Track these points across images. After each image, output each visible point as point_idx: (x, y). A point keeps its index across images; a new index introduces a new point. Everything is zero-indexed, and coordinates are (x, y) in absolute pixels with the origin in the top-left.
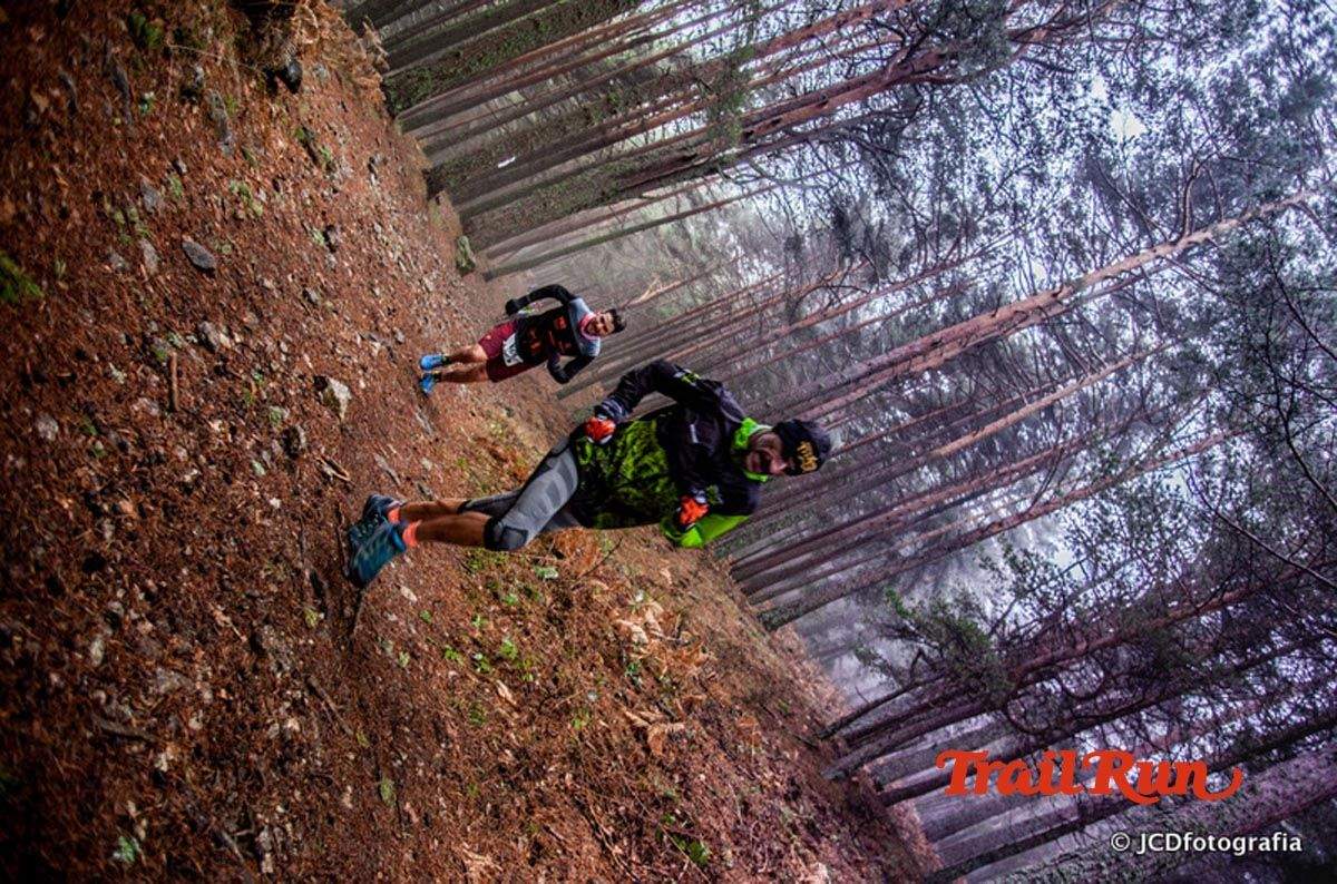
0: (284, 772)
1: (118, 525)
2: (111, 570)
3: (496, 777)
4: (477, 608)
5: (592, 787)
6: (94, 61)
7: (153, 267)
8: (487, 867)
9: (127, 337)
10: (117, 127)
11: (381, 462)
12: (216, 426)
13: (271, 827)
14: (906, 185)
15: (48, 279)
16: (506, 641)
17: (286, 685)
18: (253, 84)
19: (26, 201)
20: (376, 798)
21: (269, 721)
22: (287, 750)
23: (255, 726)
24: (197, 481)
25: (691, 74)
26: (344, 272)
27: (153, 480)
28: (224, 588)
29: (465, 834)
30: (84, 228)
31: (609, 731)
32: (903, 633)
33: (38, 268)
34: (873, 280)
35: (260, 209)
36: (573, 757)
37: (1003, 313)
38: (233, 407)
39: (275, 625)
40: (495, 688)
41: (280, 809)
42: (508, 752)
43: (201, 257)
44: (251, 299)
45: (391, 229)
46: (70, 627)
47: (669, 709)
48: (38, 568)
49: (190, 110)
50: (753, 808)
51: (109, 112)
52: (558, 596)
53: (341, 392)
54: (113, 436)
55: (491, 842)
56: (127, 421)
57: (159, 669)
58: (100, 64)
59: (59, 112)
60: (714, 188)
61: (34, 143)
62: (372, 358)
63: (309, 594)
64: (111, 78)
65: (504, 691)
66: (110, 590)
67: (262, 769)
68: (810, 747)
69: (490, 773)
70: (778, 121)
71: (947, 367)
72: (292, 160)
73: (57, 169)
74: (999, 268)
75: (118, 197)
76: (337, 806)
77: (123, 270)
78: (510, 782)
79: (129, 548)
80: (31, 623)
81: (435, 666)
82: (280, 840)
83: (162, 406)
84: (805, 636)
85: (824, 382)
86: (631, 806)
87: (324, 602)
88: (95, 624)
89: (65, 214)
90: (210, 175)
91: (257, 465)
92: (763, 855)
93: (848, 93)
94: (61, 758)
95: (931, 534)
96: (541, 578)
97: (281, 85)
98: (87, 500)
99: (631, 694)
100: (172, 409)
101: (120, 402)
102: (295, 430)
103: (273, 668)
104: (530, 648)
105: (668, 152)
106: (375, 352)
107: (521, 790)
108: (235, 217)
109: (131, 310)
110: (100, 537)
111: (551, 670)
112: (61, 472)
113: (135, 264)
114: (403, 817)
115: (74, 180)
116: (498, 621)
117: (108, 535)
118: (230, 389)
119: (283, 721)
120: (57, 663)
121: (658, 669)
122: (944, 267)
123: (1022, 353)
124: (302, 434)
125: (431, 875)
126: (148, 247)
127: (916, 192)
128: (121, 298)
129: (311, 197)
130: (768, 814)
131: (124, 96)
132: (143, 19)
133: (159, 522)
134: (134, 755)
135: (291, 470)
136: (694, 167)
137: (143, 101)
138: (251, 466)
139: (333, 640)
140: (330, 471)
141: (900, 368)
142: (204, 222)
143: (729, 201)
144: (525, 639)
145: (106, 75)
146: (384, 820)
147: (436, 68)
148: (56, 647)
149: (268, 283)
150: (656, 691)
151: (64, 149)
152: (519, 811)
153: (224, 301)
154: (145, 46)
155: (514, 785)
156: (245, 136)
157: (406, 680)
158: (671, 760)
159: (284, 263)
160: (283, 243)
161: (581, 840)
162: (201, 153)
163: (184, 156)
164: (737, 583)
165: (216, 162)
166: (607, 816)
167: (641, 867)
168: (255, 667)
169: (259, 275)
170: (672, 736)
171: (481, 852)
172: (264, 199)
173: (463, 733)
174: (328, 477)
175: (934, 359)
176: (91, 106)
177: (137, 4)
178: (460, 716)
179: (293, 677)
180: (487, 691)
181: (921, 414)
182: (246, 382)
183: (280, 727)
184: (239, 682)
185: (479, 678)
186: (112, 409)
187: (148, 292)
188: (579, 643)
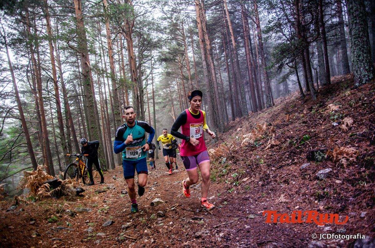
0: (230, 240)
3: (264, 187)
4: (224, 181)
5: (278, 163)
6: (53, 232)
7: (104, 234)
8: (284, 197)
9: (115, 245)
10: (70, 232)
12: (146, 231)
13: (240, 247)
14: (160, 40)
17: (211, 233)
18: (79, 200)
20: (252, 220)
21: (217, 240)
23: (215, 243)
24: (154, 239)
25: (115, 90)
28: (181, 241)
29: (274, 200)
31: (267, 155)
32: (280, 67)
34: (183, 55)
35: (108, 207)
36: (269, 166)
37: (199, 21)
38: (145, 226)
39: (197, 231)
40: (244, 182)
41: (237, 244)
42: (259, 183)
43: (108, 223)
44: (125, 215)
49: (77, 216)
50: (306, 121)
51: (66, 233)
52: (231, 160)
53: (156, 200)
55: (278, 194)
59: (59, 243)
60: (149, 92)
62: (155, 191)
63: (196, 221)
65: (245, 179)
67: (225, 245)
68: (305, 102)
69: (262, 189)
70: (134, 71)
71: (211, 40)
72: (101, 197)
74: (188, 19)
75: (85, 237)
76: (247, 230)
77: (100, 241)
78: (267, 184)
81: (231, 196)
82: (244, 246)
83: (133, 242)
84: (279, 96)
85: (206, 73)
86: (288, 153)
87: (199, 219)
90: (94, 216)
91: (160, 225)
92: (318, 121)
93: (131, 50)
95: (257, 54)
97: (83, 194)
99: (263, 146)
102: (158, 213)
103: (206, 235)
104: (239, 170)
105: (135, 102)
107: (270, 182)
108: (106, 213)
109: (110, 242)
111: (246, 166)
113: (101, 238)
114: (261, 215)
115: (76, 245)
116: (229, 176)
118: (140, 226)
121: (261, 137)
122: (183, 34)
123: (213, 17)
124: (159, 212)
125: (278, 212)
126: (99, 234)
127: (162, 38)
128: (106, 243)
129: (112, 195)
130: (309, 117)
131: (65, 229)
132: (50, 219)
135: (167, 217)
136: (140, 95)
137: (68, 225)
139: (210, 219)
141: (208, 52)
142: (103, 220)
143: (153, 89)
144: (236, 171)
145: (58, 231)
146: (258, 219)
149: (124, 210)
150: (265, 140)
151: (68, 245)
152: (275, 184)
153: (121, 221)
154: (57, 221)
155: (268, 184)
156: (90, 206)
157: (230, 204)
158: (283, 140)
159: (123, 205)
160: (118, 204)
161: (289, 169)
162: (88, 216)
163: (86, 220)
164: (257, 112)
165: (92, 214)
166: (286, 160)
167: (303, 155)
168: (202, 239)
169: (122, 212)
170: (277, 138)
171: (280, 197)
172: (106, 205)
173: (250, 193)
174: (174, 209)
175: (208, 42)
176: (62, 236)
177: (46, 219)
178: (245, 193)
179: (211, 231)
180: (243, 184)
181: (224, 49)
182: (141, 222)
183: (220, 237)
184: (203, 244)
185: (239, 185)
187: (108, 237)
188: (244, 157)
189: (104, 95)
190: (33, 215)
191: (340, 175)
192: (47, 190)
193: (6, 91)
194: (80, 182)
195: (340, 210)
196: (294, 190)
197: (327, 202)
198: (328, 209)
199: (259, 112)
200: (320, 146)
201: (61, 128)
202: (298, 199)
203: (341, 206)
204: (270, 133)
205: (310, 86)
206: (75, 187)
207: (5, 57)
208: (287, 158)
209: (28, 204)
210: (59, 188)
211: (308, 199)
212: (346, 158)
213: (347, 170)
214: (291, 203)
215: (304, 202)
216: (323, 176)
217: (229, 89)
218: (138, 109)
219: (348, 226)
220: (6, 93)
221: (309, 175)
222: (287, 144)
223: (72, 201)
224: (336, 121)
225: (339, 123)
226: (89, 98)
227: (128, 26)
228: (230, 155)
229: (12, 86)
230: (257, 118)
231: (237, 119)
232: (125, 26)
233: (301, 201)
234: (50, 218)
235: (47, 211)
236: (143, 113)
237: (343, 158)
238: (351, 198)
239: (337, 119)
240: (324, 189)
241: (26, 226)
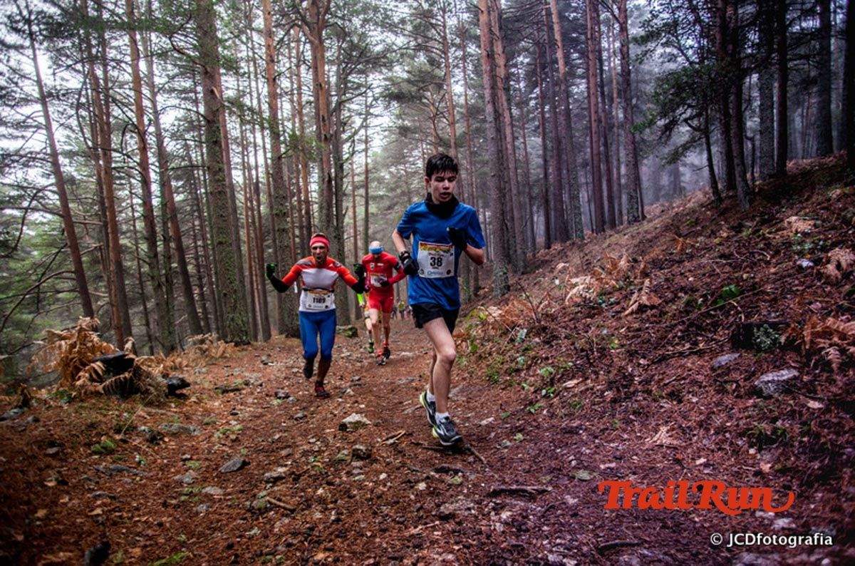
0: (527, 530)
3: (617, 406)
4: (518, 384)
5: (655, 348)
6: (99, 478)
7: (219, 491)
8: (667, 432)
9: (242, 519)
10: (141, 480)
11: (409, 411)
12: (320, 491)
13: (551, 552)
14: (388, 49)
15: (183, 547)
17: (480, 510)
18: (173, 405)
19: (139, 541)
20: (584, 483)
21: (492, 528)
22: (515, 523)
23: (488, 537)
24: (338, 514)
25: (278, 159)
26: (303, 396)
28: (402, 523)
29: (640, 438)
30: (175, 518)
31: (628, 328)
32: (669, 128)
33: (174, 549)
34: (440, 87)
35: (238, 427)
36: (632, 355)
37: (482, 6)
38: (319, 479)
39: (444, 502)
40: (566, 389)
41: (545, 542)
42: (606, 394)
43: (234, 465)
44: (277, 448)
49: (165, 442)
50: (727, 252)
51: (129, 481)
52: (538, 335)
53: (354, 418)
54: (280, 548)
55: (654, 423)
56: (279, 538)
58: (103, 475)
59: (110, 505)
60: (358, 171)
61: (115, 524)
62: (354, 396)
63: (445, 477)
64: (114, 473)
65: (571, 383)
67: (514, 543)
69: (613, 409)
70: (323, 117)
71: (510, 56)
72: (228, 402)
73: (137, 519)
74: (457, 2)
75: (174, 495)
76: (569, 508)
77: (208, 507)
78: (625, 399)
81: (535, 420)
82: (562, 550)
83: (287, 516)
84: (658, 200)
85: (491, 133)
86: (680, 327)
87: (453, 470)
89: (160, 525)
90: (205, 445)
91: (356, 478)
92: (760, 254)
93: (319, 69)
95: (615, 95)
96: (522, 341)
97: (184, 391)
99: (617, 308)
101: (268, 537)
102: (354, 450)
103: (466, 513)
104: (556, 360)
105: (323, 191)
106: (352, 393)
107: (634, 393)
108: (233, 441)
109: (231, 511)
111: (575, 351)
113: (210, 500)
114: (606, 472)
115: (150, 512)
116: (531, 374)
118: (309, 477)
119: (500, 520)
121: (614, 287)
122: (444, 38)
123: (516, 1)
124: (357, 447)
125: (651, 468)
126: (209, 490)
127: (393, 44)
128: (221, 514)
129: (254, 399)
130: (737, 244)
131: (128, 471)
132: (97, 445)
133: (342, 543)
135: (376, 461)
136: (336, 176)
137: (139, 463)
138: (354, 481)
139: (478, 472)
140: (391, 441)
141: (500, 85)
142: (222, 457)
143: (367, 164)
144: (550, 361)
145: (111, 475)
147: (229, 309)
149: (277, 437)
150: (624, 293)
151: (130, 511)
152: (645, 399)
153: (266, 462)
154: (113, 450)
155: (629, 397)
156: (199, 420)
157: (532, 440)
158: (669, 295)
159: (274, 425)
160: (265, 421)
161: (683, 366)
162: (190, 445)
163: (184, 454)
164: (604, 231)
165: (200, 439)
166: (677, 344)
167: (721, 333)
168: (457, 523)
169: (270, 440)
170: (655, 290)
171: (656, 432)
172: (236, 423)
173: (580, 417)
174: (394, 443)
175: (501, 61)
176: (120, 489)
177: (88, 445)
178: (570, 416)
179: (480, 504)
180: (565, 394)
181: (536, 81)
182: (312, 467)
183: (501, 522)
184: (458, 536)
185: (556, 396)
186: (268, 542)
187: (229, 500)
188: (571, 329)
189: (254, 172)
190: (58, 433)
191: (819, 388)
192: (96, 378)
193: (32, 150)
194: (186, 366)
195: (818, 478)
196: (695, 417)
197: (782, 454)
198: (784, 471)
199: (609, 232)
200: (765, 313)
201: (151, 240)
202: (705, 442)
203: (819, 469)
204: (635, 278)
205: (737, 175)
206: (165, 376)
207: (28, 67)
208: (679, 338)
209: (50, 406)
210: (127, 375)
211: (732, 443)
212: (837, 345)
213: (838, 378)
214: (685, 448)
215: (720, 449)
216: (772, 389)
217: (541, 176)
218: (329, 206)
219: (840, 522)
220: (31, 153)
221: (737, 382)
222: (681, 304)
223: (158, 406)
224: (809, 256)
225: (817, 262)
226: (215, 173)
227: (316, 11)
228: (537, 324)
229: (43, 138)
230: (605, 245)
231: (557, 247)
232: (308, 10)
233: (713, 446)
234: (99, 443)
235: (92, 426)
236: (340, 217)
237: (831, 345)
238: (850, 450)
239: (812, 251)
240: (774, 420)
241: (35, 457)
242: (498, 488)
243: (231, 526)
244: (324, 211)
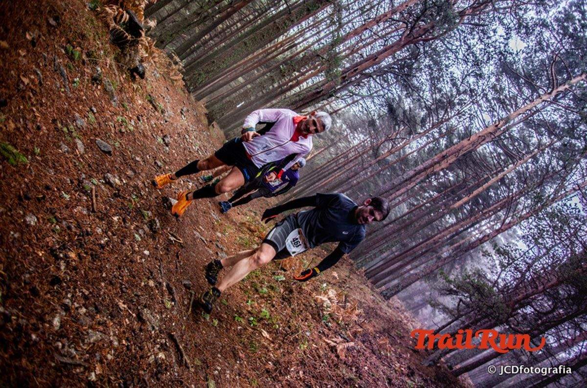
0: (158, 379)
1: (68, 264)
2: (64, 284)
3: (266, 375)
4: (249, 297)
5: (313, 377)
6: (50, 64)
7: (82, 151)
9: (71, 180)
10: (63, 92)
11: (197, 234)
12: (116, 218)
14: (418, 89)
15: (32, 155)
16: (263, 310)
17: (157, 336)
18: (124, 76)
19: (20, 122)
21: (149, 354)
22: (159, 368)
23: (142, 357)
24: (107, 243)
25: (316, 55)
26: (173, 154)
27: (85, 243)
28: (123, 292)
30: (48, 134)
31: (318, 349)
32: (451, 292)
33: (27, 150)
34: (410, 133)
35: (132, 128)
36: (302, 363)
37: (473, 138)
38: (124, 211)
40: (260, 333)
42: (270, 363)
43: (104, 147)
44: (130, 165)
45: (193, 137)
46: (43, 311)
47: (346, 336)
48: (25, 283)
49: (97, 87)
50: (393, 381)
51: (58, 85)
52: (286, 289)
54: (64, 223)
56: (71, 217)
57: (90, 331)
58: (53, 66)
59: (35, 85)
60: (333, 105)
61: (23, 98)
63: (166, 294)
64: (58, 72)
65: (265, 334)
66: (64, 294)
67: (146, 379)
68: (415, 351)
69: (263, 374)
70: (357, 70)
71: (450, 168)
72: (145, 108)
73: (35, 110)
74: (468, 119)
75: (64, 122)
77: (68, 151)
78: (273, 377)
79: (74, 274)
80: (22, 310)
81: (231, 325)
83: (88, 210)
84: (403, 301)
85: (396, 181)
86: (334, 385)
87: (173, 297)
88: (56, 310)
89: (39, 128)
90: (108, 114)
91: (137, 236)
93: (387, 53)
94: (37, 377)
95: (455, 245)
96: (277, 281)
97: (137, 77)
98: (52, 252)
99: (326, 331)
100: (93, 211)
101: (68, 208)
102: (154, 220)
103: (150, 329)
104: (275, 313)
105: (310, 91)
106: (190, 187)
107: (279, 381)
108: (120, 131)
109: (72, 169)
110: (59, 269)
111: (287, 322)
112: (38, 239)
113: (73, 149)
115: (43, 114)
116: (259, 302)
117: (63, 268)
118: (122, 203)
119: (156, 354)
120: (36, 329)
121: (338, 319)
122: (442, 122)
123: (485, 156)
124: (157, 221)
126: (79, 143)
127: (423, 91)
128: (67, 163)
129: (155, 124)
130: (401, 384)
131: (64, 80)
132: (72, 47)
133: (89, 262)
134: (77, 374)
135: (154, 238)
136: (324, 95)
137: (74, 82)
138: (134, 235)
140: (172, 238)
141: (429, 171)
142: (106, 133)
143: (340, 109)
144: (273, 309)
145: (56, 71)
147: (205, 69)
148: (35, 321)
149: (138, 159)
150: (338, 329)
151: (37, 101)
153: (117, 166)
154: (74, 59)
155: (275, 379)
156: (123, 98)
157: (217, 332)
158: (350, 361)
159: (145, 151)
160: (144, 142)
162: (103, 105)
163: (95, 106)
164: (368, 279)
165: (110, 109)
168: (141, 328)
169: (134, 155)
172: (133, 124)
173: (247, 355)
174: (172, 241)
175: (444, 165)
176: (49, 83)
177: (68, 41)
178: (245, 347)
179: (160, 333)
180: (257, 334)
181: (442, 191)
182: (129, 200)
183: (155, 357)
184: (132, 336)
185: (253, 329)
186: (64, 211)
187: (80, 161)
188: (299, 309)
189: (301, 39)
190: (67, 18)
192: (118, 20)
194: (155, 62)
206: (142, 61)
210: (129, 37)
223: (119, 68)
226: (289, 19)
227: (422, 33)
230: (361, 287)
232: (420, 28)
234: (74, 47)
235: (83, 36)
241: (42, 13)
242: (176, 337)
243: (63, 177)
244: (297, 98)
